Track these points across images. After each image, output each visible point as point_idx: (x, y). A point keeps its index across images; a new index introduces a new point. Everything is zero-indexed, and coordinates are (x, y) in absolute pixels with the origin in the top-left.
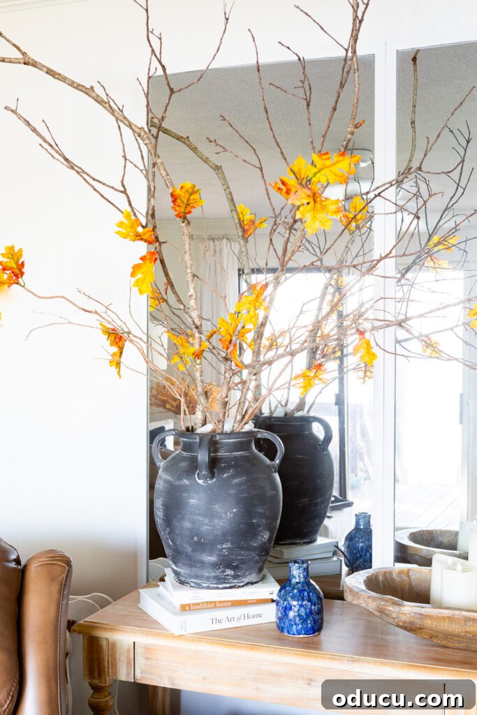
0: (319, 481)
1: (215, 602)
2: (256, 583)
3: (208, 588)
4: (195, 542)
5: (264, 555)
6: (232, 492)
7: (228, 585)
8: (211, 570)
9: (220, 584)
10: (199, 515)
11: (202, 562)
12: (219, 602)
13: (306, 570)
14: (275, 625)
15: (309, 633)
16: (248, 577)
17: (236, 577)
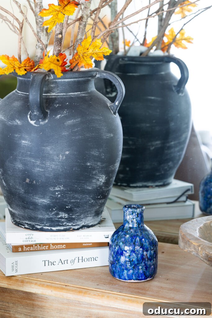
0: (172, 124)
1: (48, 244)
2: (92, 226)
3: (42, 230)
4: (27, 183)
5: (100, 199)
6: (65, 133)
7: (62, 228)
8: (44, 213)
9: (54, 227)
10: (31, 156)
11: (35, 205)
12: (53, 244)
13: (141, 215)
14: (107, 269)
15: (140, 278)
16: (84, 220)
17: (70, 220)
